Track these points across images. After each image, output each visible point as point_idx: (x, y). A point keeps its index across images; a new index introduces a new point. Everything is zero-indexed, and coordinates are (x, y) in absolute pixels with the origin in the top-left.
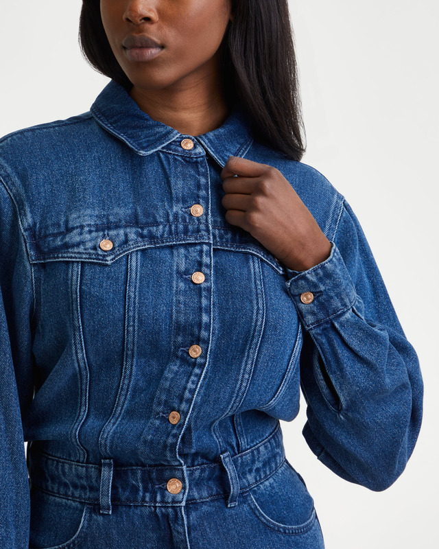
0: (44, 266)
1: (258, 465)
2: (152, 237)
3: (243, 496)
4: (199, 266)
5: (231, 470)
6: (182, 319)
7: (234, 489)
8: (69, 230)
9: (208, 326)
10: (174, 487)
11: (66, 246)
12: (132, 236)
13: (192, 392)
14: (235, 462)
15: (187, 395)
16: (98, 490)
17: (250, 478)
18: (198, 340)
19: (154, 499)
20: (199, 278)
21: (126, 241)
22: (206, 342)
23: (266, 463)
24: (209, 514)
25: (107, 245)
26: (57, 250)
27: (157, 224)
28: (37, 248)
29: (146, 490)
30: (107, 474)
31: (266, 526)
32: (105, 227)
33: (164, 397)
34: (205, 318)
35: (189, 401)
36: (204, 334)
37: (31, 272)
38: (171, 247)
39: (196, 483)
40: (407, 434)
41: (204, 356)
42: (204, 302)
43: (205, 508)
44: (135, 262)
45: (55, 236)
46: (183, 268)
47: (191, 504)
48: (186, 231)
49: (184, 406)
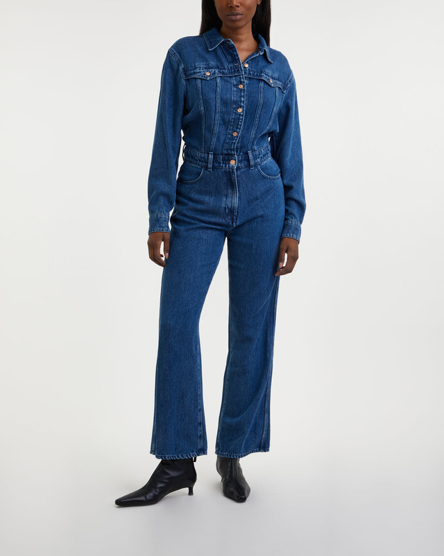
0: (188, 80)
1: (261, 156)
2: (223, 73)
3: (256, 165)
4: (241, 83)
5: (251, 156)
6: (235, 99)
7: (252, 163)
8: (196, 68)
9: (244, 102)
10: (232, 162)
11: (195, 73)
12: (217, 72)
13: (241, 125)
14: (253, 154)
15: (239, 127)
16: (207, 163)
17: (259, 160)
18: (241, 107)
19: (226, 166)
20: (241, 86)
21: (215, 73)
22: (243, 107)
23: (264, 156)
24: (244, 172)
25: (208, 74)
26: (191, 74)
27: (225, 69)
28: (185, 74)
29: (223, 163)
30: (211, 157)
31: (263, 176)
32: (208, 68)
33: (231, 128)
34: (243, 99)
35: (240, 129)
36: (242, 104)
37: (184, 82)
38: (230, 77)
39: (240, 161)
40: (289, 157)
41: (243, 112)
42: (242, 94)
43: (243, 170)
44: (218, 80)
45: (191, 70)
46: (235, 83)
47: (238, 168)
48: (235, 72)
49: (238, 130)
